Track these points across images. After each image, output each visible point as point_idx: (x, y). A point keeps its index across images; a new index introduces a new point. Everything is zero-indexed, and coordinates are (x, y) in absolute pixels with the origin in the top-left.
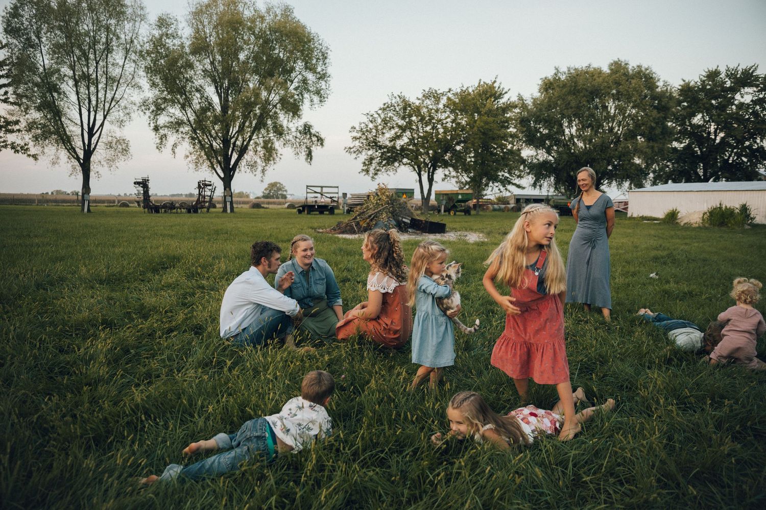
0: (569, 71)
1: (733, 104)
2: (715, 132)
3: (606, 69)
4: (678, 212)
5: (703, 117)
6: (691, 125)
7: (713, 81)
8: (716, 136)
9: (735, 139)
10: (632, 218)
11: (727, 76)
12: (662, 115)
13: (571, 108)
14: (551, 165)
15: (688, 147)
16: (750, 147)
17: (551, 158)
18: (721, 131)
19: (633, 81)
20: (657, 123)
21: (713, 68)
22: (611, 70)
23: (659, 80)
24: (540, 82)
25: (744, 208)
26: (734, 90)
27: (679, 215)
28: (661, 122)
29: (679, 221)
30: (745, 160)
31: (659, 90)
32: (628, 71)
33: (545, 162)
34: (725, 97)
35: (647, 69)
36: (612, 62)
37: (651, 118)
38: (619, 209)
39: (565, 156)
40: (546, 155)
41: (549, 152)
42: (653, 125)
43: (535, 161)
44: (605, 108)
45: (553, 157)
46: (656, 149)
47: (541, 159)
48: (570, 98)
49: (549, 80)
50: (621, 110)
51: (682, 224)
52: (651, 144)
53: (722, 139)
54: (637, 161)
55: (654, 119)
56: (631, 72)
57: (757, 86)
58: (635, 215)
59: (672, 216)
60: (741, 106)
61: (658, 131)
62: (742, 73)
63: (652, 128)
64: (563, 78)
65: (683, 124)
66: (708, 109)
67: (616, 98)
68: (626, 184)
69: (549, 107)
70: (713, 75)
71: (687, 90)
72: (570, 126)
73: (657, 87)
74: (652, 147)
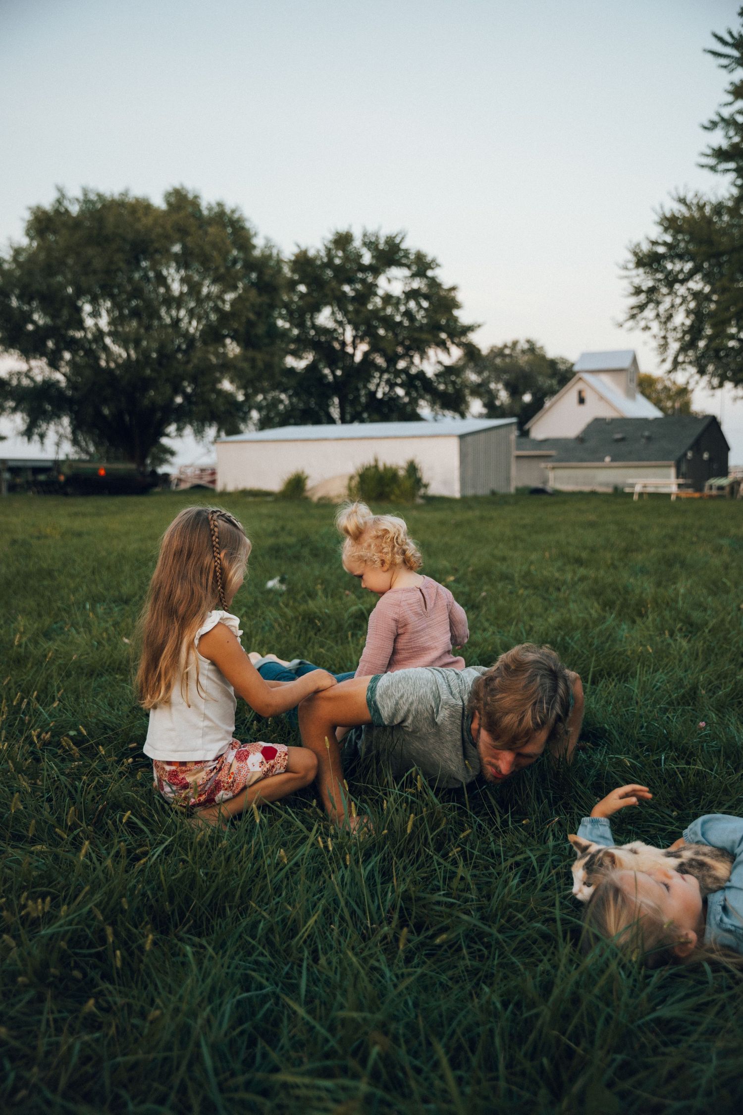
0: (85, 195)
1: (376, 294)
2: (354, 342)
3: (159, 202)
4: (307, 478)
5: (333, 313)
6: (314, 326)
7: (344, 250)
8: (355, 348)
9: (384, 355)
10: (224, 494)
11: (365, 244)
12: (265, 299)
13: (95, 272)
14: (60, 391)
15: (312, 368)
16: (406, 371)
17: (58, 376)
18: (362, 339)
19: (211, 230)
20: (258, 314)
21: (343, 228)
22: (169, 204)
23: (255, 235)
24: (28, 216)
25: (412, 468)
26: (376, 270)
27: (309, 484)
28: (265, 313)
29: (308, 494)
30: (400, 392)
31: (257, 253)
32: (200, 211)
33: (49, 385)
34: (363, 281)
35: (233, 212)
36: (170, 189)
37: (248, 304)
38: (202, 482)
39: (88, 372)
40: (47, 369)
41: (54, 364)
42: (252, 316)
43: (25, 382)
44: (162, 280)
45: (64, 375)
46: (260, 364)
47: (39, 378)
48: (90, 251)
49: (45, 213)
50: (194, 289)
51: (315, 499)
52: (251, 353)
53: (366, 354)
54: (227, 385)
55: (253, 305)
56: (205, 212)
57: (409, 267)
58: (230, 488)
59: (297, 485)
60: (388, 299)
61: (261, 330)
62: (387, 242)
63: (250, 324)
64: (74, 209)
65: (301, 325)
66: (340, 301)
67: (183, 261)
68: (211, 432)
69: (50, 270)
70: (343, 240)
71: (303, 262)
72: (95, 314)
73: (254, 247)
74: (253, 361)
